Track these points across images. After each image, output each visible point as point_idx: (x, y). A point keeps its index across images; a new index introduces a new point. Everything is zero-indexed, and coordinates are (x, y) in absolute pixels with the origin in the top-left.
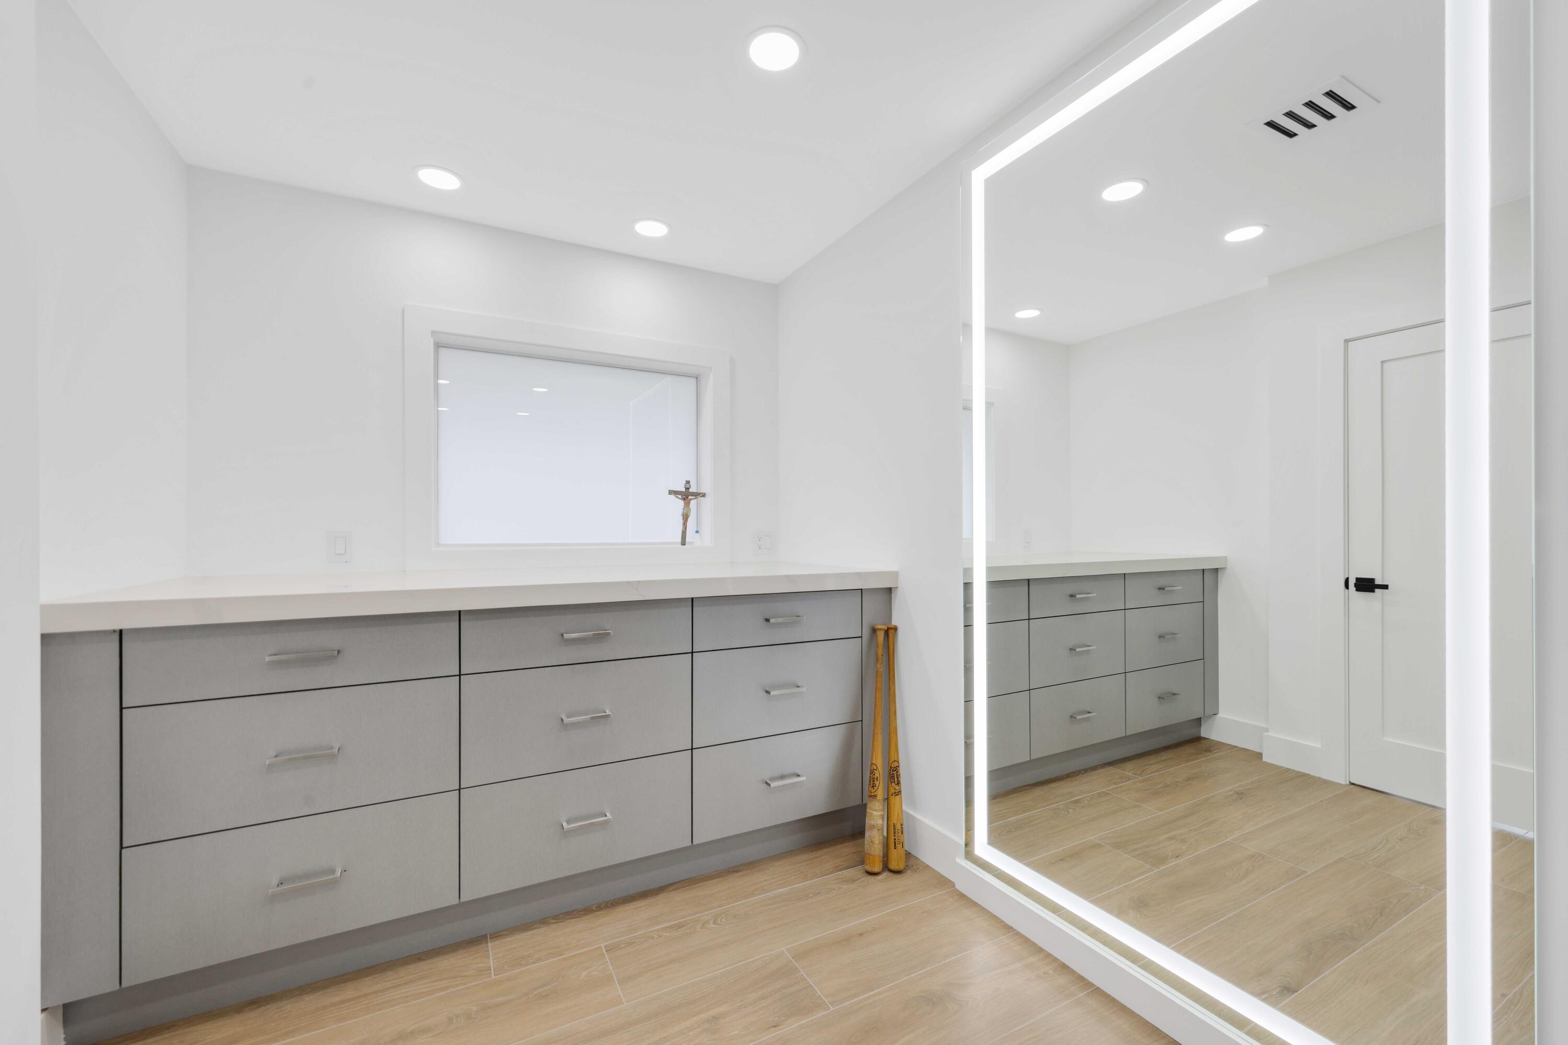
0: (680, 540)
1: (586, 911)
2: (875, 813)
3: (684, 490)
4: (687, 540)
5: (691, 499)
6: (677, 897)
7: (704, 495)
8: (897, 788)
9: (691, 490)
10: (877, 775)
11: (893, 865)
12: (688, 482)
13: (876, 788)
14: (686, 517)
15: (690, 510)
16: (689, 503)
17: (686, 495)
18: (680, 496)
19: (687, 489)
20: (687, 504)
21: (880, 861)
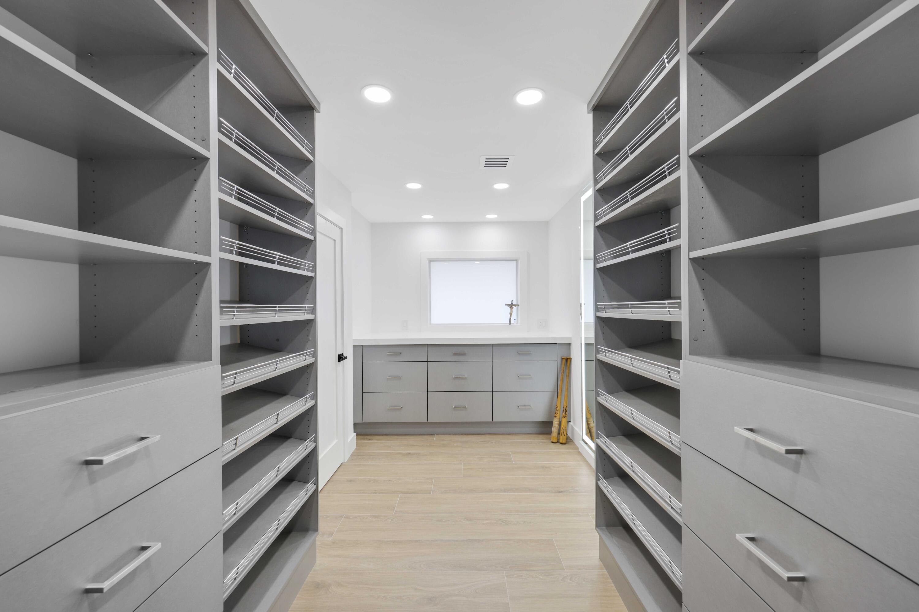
0: (508, 322)
1: (462, 434)
2: (555, 422)
3: (511, 304)
4: (511, 322)
5: (513, 307)
6: (487, 436)
7: (518, 306)
8: (565, 415)
9: (513, 304)
10: (557, 409)
11: (561, 441)
12: (512, 301)
13: (556, 414)
14: (511, 314)
15: (512, 312)
16: (512, 308)
17: (511, 306)
18: (509, 306)
19: (512, 303)
20: (512, 309)
21: (556, 439)
